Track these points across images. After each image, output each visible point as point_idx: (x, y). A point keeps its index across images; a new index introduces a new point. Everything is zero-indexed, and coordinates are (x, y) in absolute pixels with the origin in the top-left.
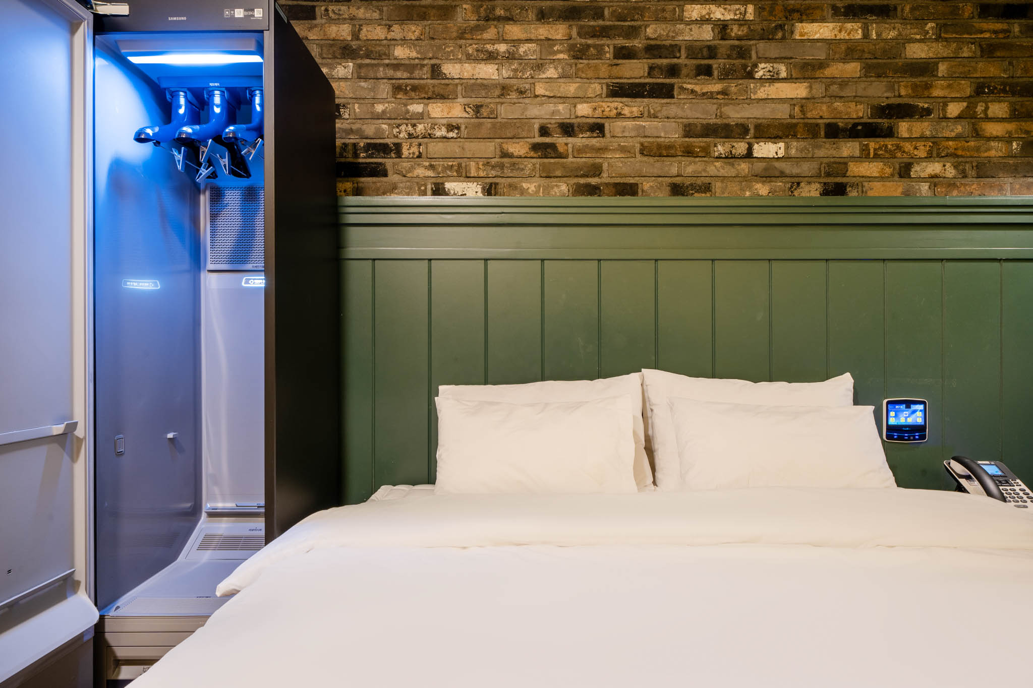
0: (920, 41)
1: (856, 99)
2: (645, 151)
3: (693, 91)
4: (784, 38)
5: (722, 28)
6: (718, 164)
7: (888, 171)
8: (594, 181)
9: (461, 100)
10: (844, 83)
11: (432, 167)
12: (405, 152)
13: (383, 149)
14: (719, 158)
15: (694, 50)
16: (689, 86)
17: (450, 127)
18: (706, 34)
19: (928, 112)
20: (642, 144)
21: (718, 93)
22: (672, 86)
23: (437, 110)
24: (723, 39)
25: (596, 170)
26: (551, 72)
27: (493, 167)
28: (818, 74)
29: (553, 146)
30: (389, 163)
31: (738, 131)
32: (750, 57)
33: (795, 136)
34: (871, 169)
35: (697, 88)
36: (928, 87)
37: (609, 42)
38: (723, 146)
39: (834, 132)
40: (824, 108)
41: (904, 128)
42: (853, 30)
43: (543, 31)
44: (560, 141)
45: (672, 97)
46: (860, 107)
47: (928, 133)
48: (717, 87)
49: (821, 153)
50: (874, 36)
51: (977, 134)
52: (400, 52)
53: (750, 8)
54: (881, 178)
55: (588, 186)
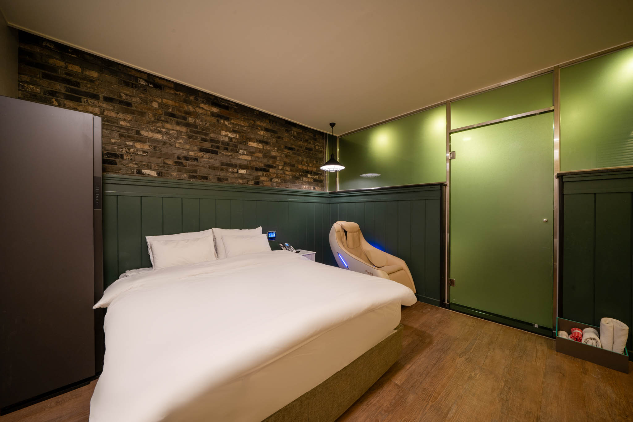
0: (274, 151)
1: (262, 163)
2: (210, 168)
3: (223, 154)
4: (246, 144)
5: (231, 139)
6: (230, 174)
7: (268, 180)
8: (195, 174)
9: (148, 143)
10: (259, 158)
11: (136, 164)
12: (125, 157)
13: (116, 156)
14: (230, 172)
15: (223, 143)
16: (222, 152)
17: (144, 152)
18: (227, 139)
19: (275, 167)
20: (209, 166)
21: (230, 155)
22: (217, 151)
23: (138, 145)
24: (231, 141)
25: (196, 171)
26: (181, 141)
27: (161, 167)
28: (253, 155)
29: (182, 163)
30: (117, 160)
31: (234, 166)
32: (238, 148)
33: (248, 169)
34: (264, 179)
35: (224, 153)
36: (275, 162)
37: (199, 136)
38: (231, 169)
39: (257, 169)
40: (255, 163)
41: (271, 170)
42: (261, 146)
43: (178, 128)
44: (184, 162)
45: (218, 154)
46: (262, 164)
47: (275, 172)
48: (229, 154)
49: (254, 174)
50: (265, 148)
51: (284, 173)
52: (122, 123)
53: (238, 135)
54: (266, 181)
55: (193, 175)
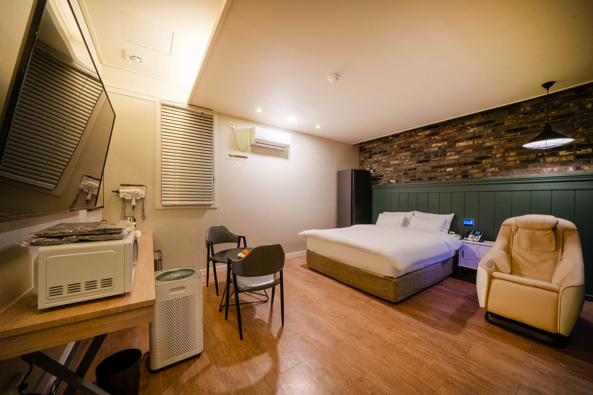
0: (489, 142)
1: (471, 157)
2: (424, 172)
3: (433, 160)
4: (454, 147)
5: (440, 147)
6: (439, 173)
7: (480, 171)
8: (414, 178)
9: (393, 167)
10: (468, 154)
11: (388, 178)
12: (384, 176)
13: (381, 176)
14: (439, 172)
15: (434, 153)
16: (433, 159)
17: (391, 172)
18: (437, 149)
19: (491, 157)
20: (423, 171)
21: (439, 160)
22: (429, 160)
23: (389, 169)
24: (440, 149)
25: (415, 176)
26: (407, 161)
27: (397, 177)
28: (462, 153)
29: (407, 173)
30: (382, 178)
31: (444, 166)
32: (446, 152)
33: (456, 166)
34: (475, 171)
35: (434, 159)
36: (491, 152)
37: (417, 154)
38: (439, 169)
39: (465, 164)
40: (463, 160)
41: (484, 162)
42: (471, 143)
43: (405, 154)
44: (408, 172)
45: (429, 162)
46: (472, 158)
47: (490, 162)
48: (439, 159)
49: (462, 169)
50: (476, 143)
51: (505, 160)
52: (384, 161)
53: (446, 142)
54: (478, 173)
55: (413, 179)
